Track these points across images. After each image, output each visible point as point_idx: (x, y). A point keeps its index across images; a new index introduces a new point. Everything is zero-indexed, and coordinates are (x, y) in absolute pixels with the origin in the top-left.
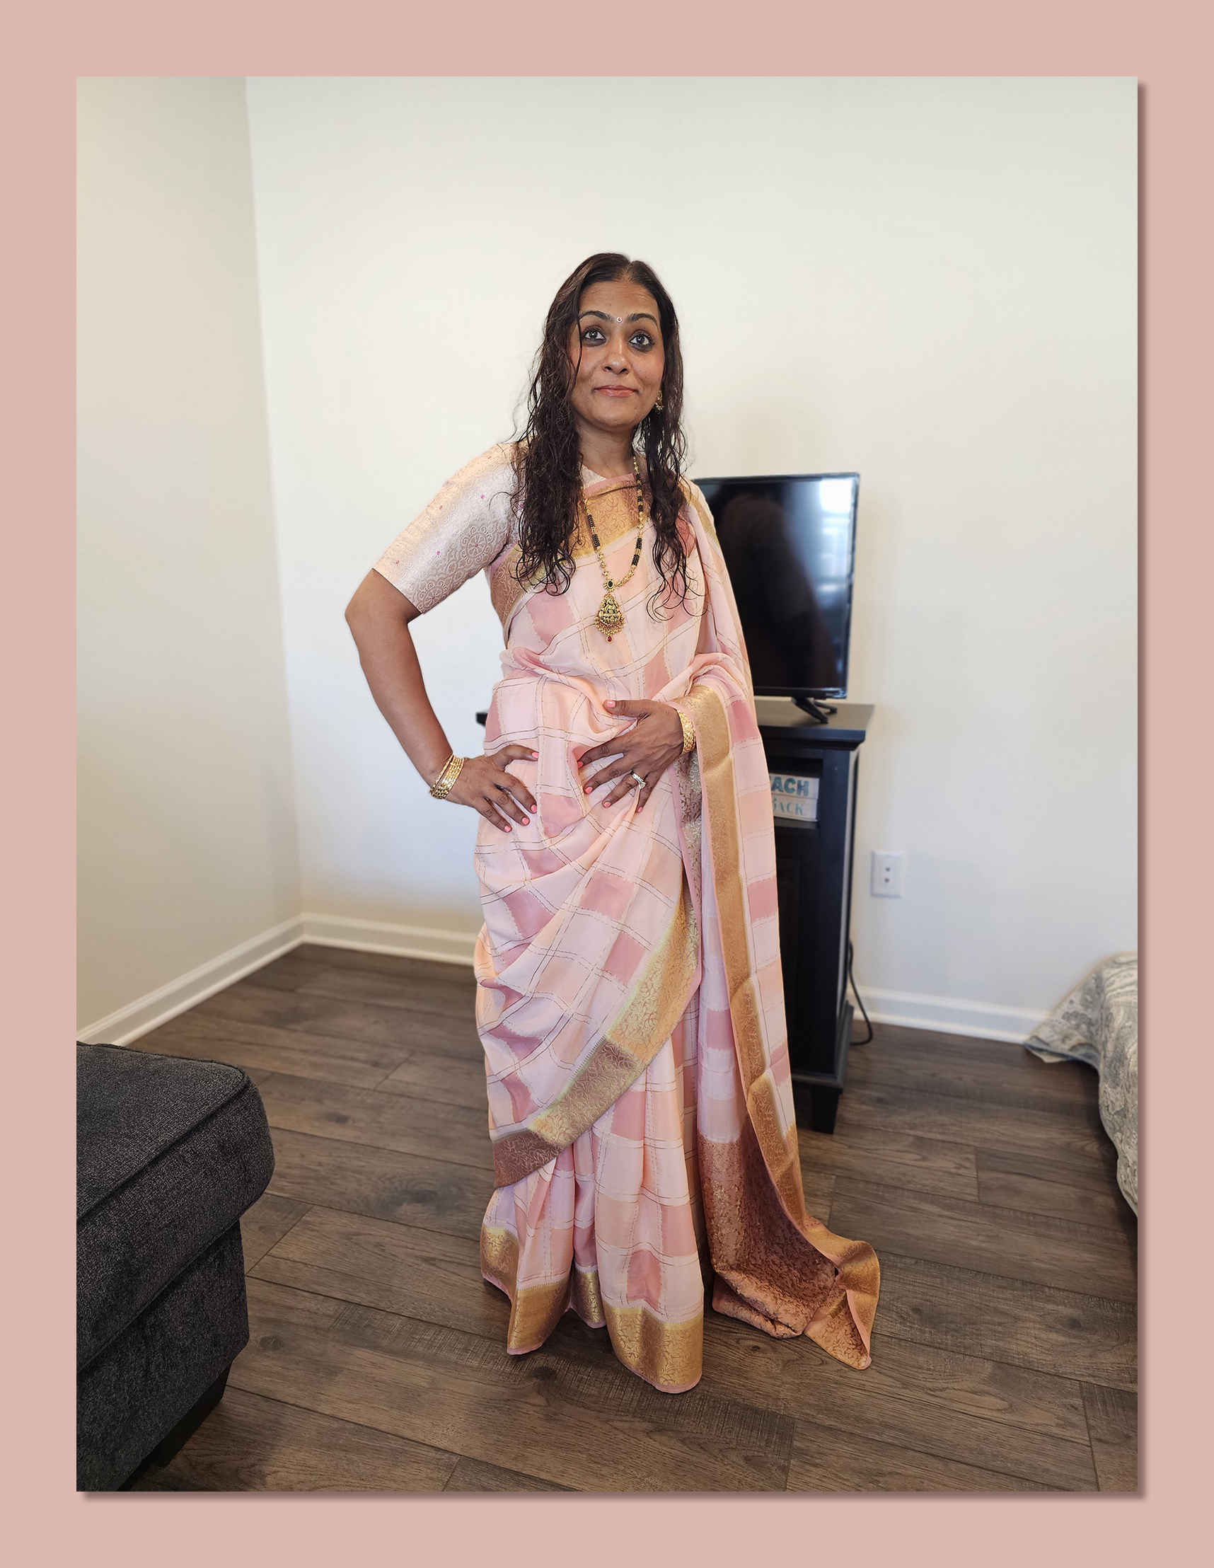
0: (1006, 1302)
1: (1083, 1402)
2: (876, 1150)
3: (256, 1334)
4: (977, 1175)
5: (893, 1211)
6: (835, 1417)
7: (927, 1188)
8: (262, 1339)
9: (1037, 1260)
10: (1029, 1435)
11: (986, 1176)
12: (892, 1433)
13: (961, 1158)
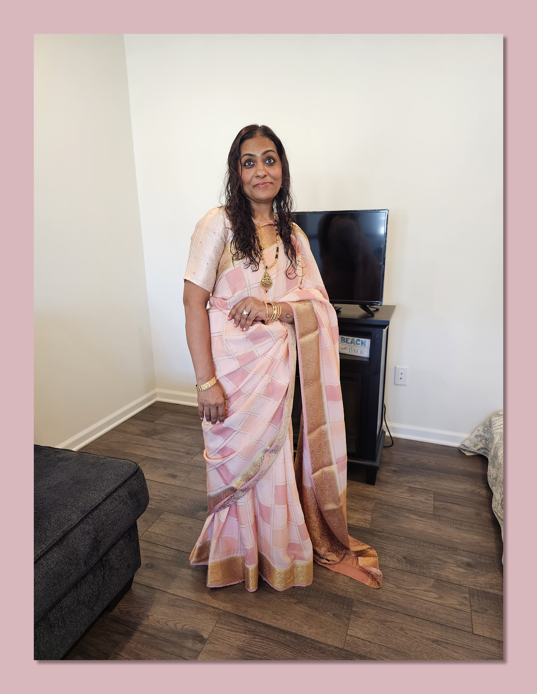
0: (441, 555)
1: (470, 596)
2: (392, 492)
3: (143, 562)
4: (434, 503)
5: (397, 517)
6: (369, 599)
7: (412, 508)
8: (146, 564)
9: (456, 538)
10: (446, 608)
11: (437, 503)
12: (392, 606)
13: (428, 496)
